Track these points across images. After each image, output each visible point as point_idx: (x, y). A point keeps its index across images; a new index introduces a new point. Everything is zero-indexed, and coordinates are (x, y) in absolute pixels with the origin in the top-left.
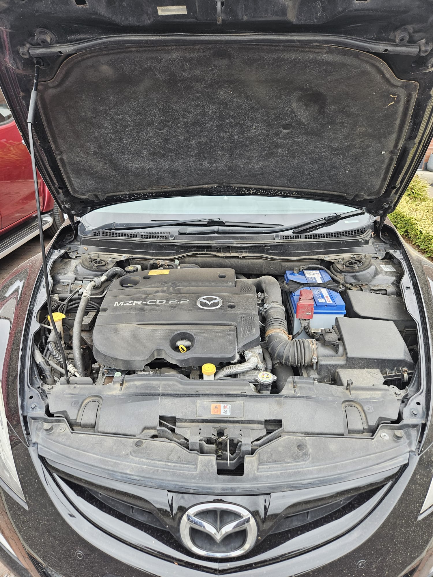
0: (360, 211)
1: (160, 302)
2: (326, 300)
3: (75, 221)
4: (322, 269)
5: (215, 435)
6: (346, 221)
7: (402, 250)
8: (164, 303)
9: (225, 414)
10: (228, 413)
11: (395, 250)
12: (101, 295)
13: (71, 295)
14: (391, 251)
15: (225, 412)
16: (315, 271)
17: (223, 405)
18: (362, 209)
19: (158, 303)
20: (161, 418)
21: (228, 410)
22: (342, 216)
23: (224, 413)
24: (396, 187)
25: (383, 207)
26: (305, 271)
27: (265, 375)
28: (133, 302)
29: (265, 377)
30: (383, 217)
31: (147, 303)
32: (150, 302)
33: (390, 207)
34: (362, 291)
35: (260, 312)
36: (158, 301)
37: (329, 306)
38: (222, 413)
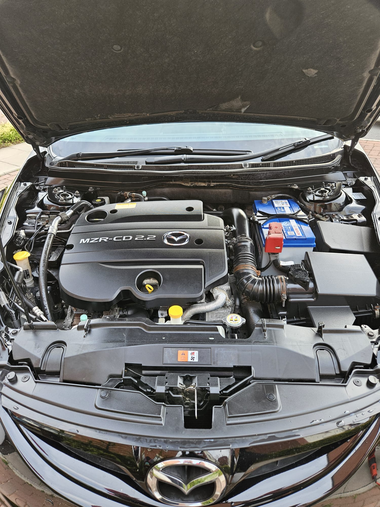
0: (330, 136)
1: (126, 238)
2: (296, 233)
3: (41, 152)
4: (290, 198)
5: (182, 384)
6: (316, 146)
7: (374, 177)
8: (130, 239)
9: (192, 361)
10: (196, 360)
11: (366, 177)
12: (69, 229)
13: (38, 230)
14: (362, 179)
15: (193, 358)
16: (283, 201)
17: (190, 352)
18: (332, 134)
19: (124, 239)
20: (127, 365)
21: (195, 357)
22: (311, 141)
23: (191, 359)
24: (371, 110)
25: (355, 132)
26: (274, 201)
27: (234, 318)
28: (99, 239)
29: (234, 320)
30: (355, 142)
31: (113, 239)
32: (116, 239)
33: (363, 131)
34: (332, 221)
35: (228, 247)
36: (124, 237)
37: (298, 239)
38: (189, 360)
